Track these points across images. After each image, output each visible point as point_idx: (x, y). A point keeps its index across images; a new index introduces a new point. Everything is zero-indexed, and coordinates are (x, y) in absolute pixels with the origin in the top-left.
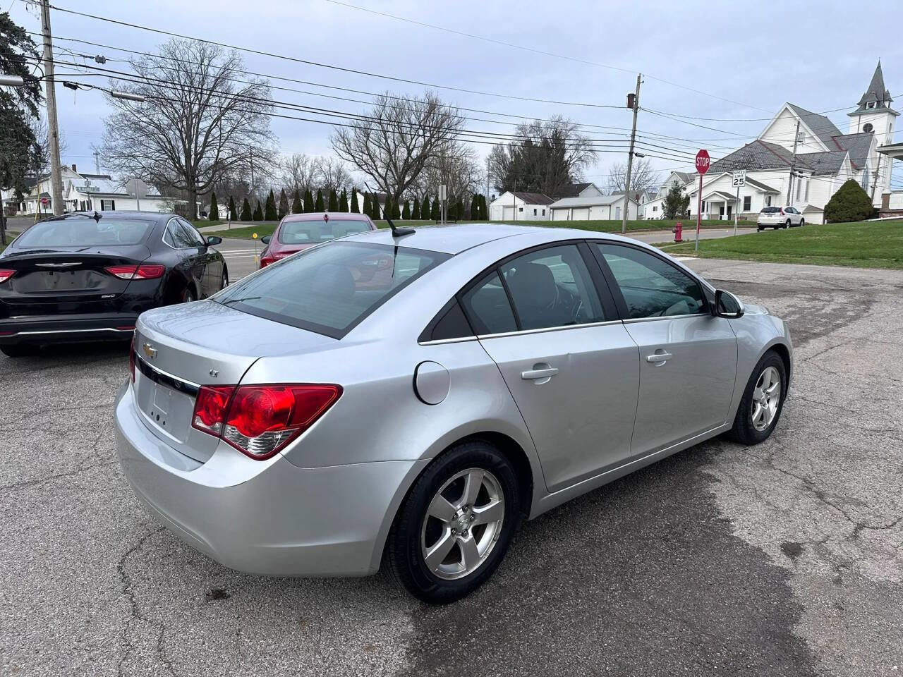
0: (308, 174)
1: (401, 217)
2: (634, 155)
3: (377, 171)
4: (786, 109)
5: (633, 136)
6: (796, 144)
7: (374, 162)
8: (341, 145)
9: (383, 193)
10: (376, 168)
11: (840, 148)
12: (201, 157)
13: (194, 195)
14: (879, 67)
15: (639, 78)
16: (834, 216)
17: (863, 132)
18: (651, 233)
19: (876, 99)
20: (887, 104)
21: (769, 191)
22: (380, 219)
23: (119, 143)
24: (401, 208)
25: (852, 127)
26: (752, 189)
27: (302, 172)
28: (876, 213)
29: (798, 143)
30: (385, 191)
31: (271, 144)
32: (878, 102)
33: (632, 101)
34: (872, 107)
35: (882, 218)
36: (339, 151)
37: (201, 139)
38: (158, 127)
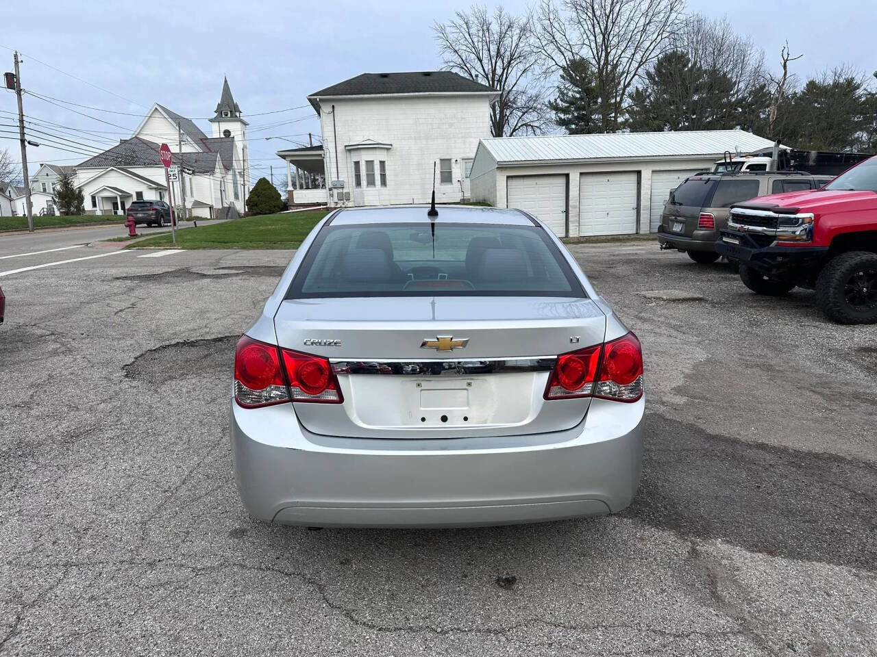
2: (26, 143)
4: (156, 109)
5: (22, 121)
6: (180, 143)
11: (209, 149)
14: (226, 81)
15: (16, 56)
16: (256, 209)
17: (224, 137)
18: (59, 230)
19: (228, 109)
20: (238, 114)
21: (159, 187)
25: (214, 131)
26: (141, 184)
28: (285, 206)
29: (182, 143)
32: (231, 112)
33: (12, 81)
34: (227, 115)
35: (291, 211)
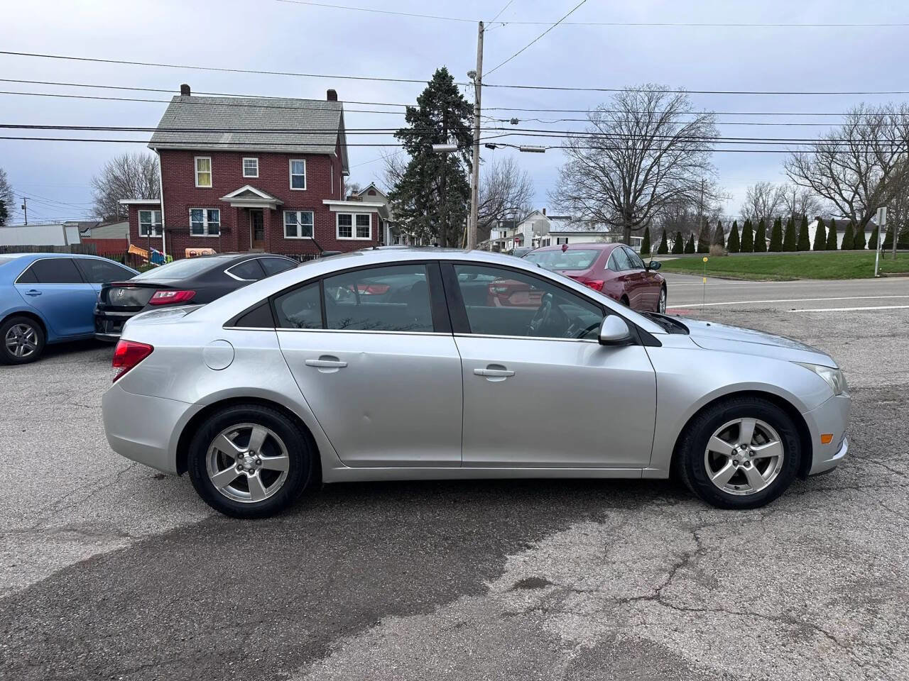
0: (770, 203)
1: (866, 247)
3: (841, 195)
7: (838, 185)
8: (797, 169)
9: (846, 219)
10: (840, 191)
12: (639, 195)
13: (628, 230)
22: (836, 249)
23: (570, 187)
24: (868, 237)
27: (764, 202)
30: (849, 217)
31: (709, 176)
36: (793, 176)
37: (642, 177)
38: (603, 170)
